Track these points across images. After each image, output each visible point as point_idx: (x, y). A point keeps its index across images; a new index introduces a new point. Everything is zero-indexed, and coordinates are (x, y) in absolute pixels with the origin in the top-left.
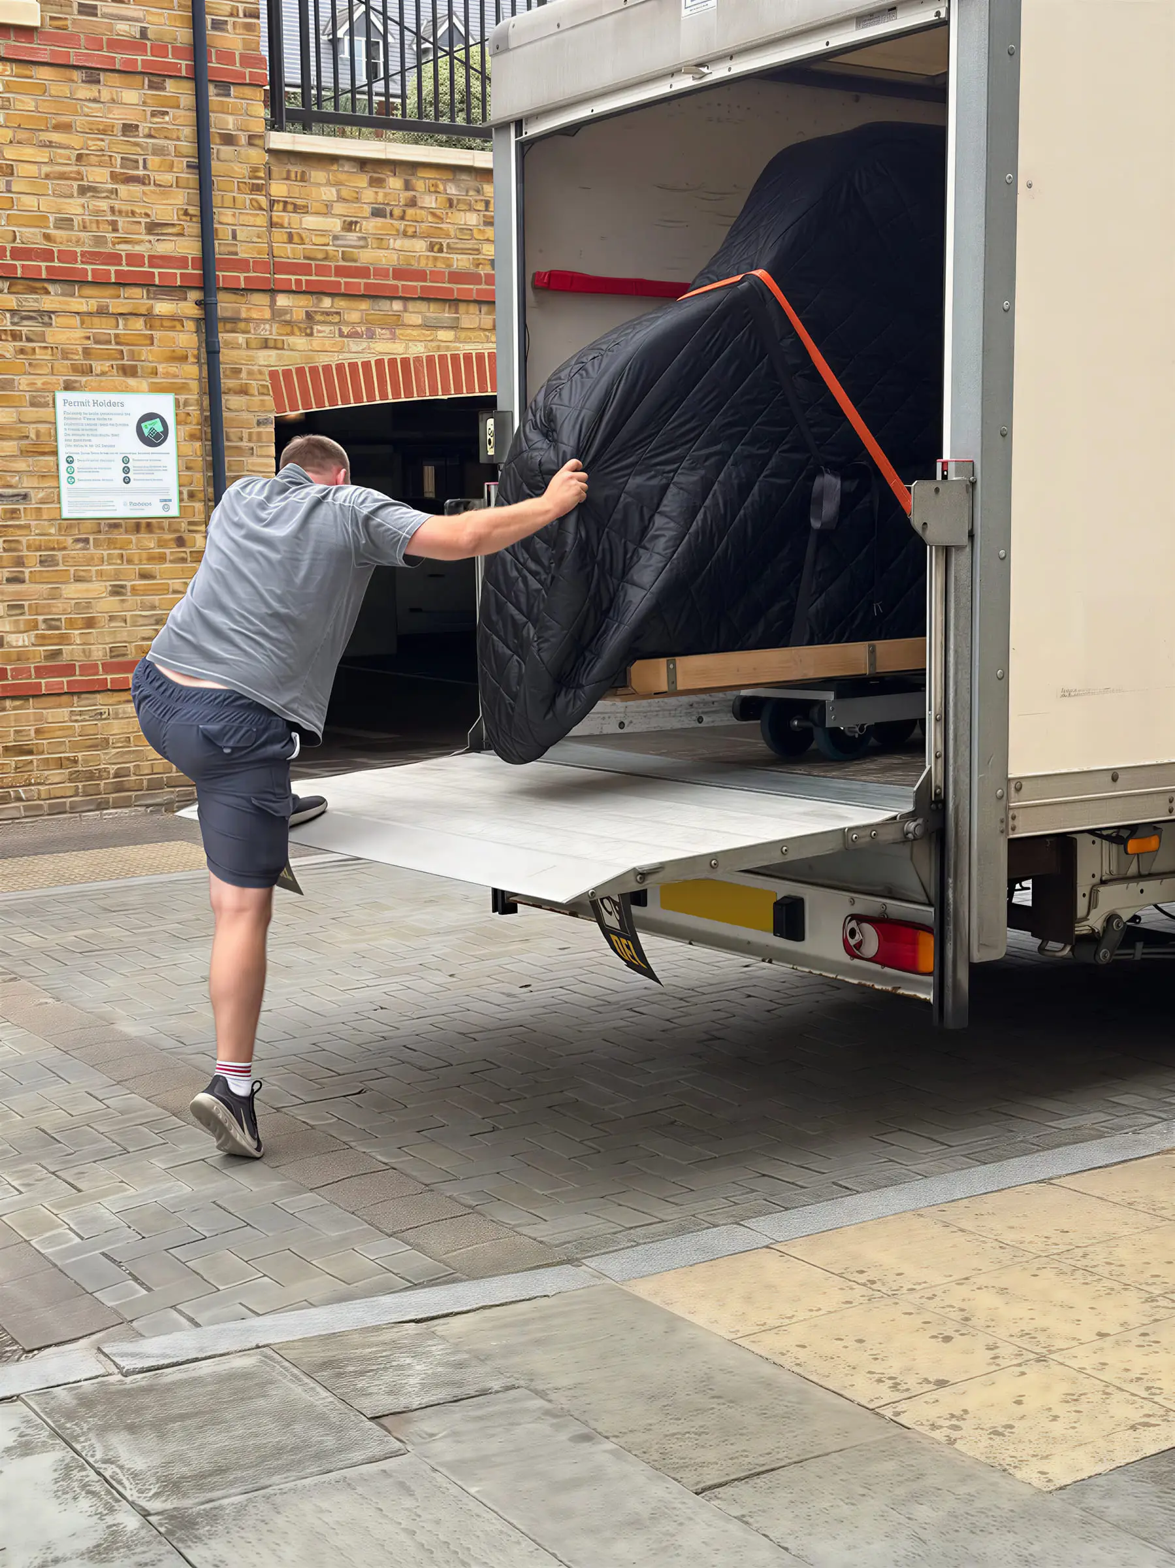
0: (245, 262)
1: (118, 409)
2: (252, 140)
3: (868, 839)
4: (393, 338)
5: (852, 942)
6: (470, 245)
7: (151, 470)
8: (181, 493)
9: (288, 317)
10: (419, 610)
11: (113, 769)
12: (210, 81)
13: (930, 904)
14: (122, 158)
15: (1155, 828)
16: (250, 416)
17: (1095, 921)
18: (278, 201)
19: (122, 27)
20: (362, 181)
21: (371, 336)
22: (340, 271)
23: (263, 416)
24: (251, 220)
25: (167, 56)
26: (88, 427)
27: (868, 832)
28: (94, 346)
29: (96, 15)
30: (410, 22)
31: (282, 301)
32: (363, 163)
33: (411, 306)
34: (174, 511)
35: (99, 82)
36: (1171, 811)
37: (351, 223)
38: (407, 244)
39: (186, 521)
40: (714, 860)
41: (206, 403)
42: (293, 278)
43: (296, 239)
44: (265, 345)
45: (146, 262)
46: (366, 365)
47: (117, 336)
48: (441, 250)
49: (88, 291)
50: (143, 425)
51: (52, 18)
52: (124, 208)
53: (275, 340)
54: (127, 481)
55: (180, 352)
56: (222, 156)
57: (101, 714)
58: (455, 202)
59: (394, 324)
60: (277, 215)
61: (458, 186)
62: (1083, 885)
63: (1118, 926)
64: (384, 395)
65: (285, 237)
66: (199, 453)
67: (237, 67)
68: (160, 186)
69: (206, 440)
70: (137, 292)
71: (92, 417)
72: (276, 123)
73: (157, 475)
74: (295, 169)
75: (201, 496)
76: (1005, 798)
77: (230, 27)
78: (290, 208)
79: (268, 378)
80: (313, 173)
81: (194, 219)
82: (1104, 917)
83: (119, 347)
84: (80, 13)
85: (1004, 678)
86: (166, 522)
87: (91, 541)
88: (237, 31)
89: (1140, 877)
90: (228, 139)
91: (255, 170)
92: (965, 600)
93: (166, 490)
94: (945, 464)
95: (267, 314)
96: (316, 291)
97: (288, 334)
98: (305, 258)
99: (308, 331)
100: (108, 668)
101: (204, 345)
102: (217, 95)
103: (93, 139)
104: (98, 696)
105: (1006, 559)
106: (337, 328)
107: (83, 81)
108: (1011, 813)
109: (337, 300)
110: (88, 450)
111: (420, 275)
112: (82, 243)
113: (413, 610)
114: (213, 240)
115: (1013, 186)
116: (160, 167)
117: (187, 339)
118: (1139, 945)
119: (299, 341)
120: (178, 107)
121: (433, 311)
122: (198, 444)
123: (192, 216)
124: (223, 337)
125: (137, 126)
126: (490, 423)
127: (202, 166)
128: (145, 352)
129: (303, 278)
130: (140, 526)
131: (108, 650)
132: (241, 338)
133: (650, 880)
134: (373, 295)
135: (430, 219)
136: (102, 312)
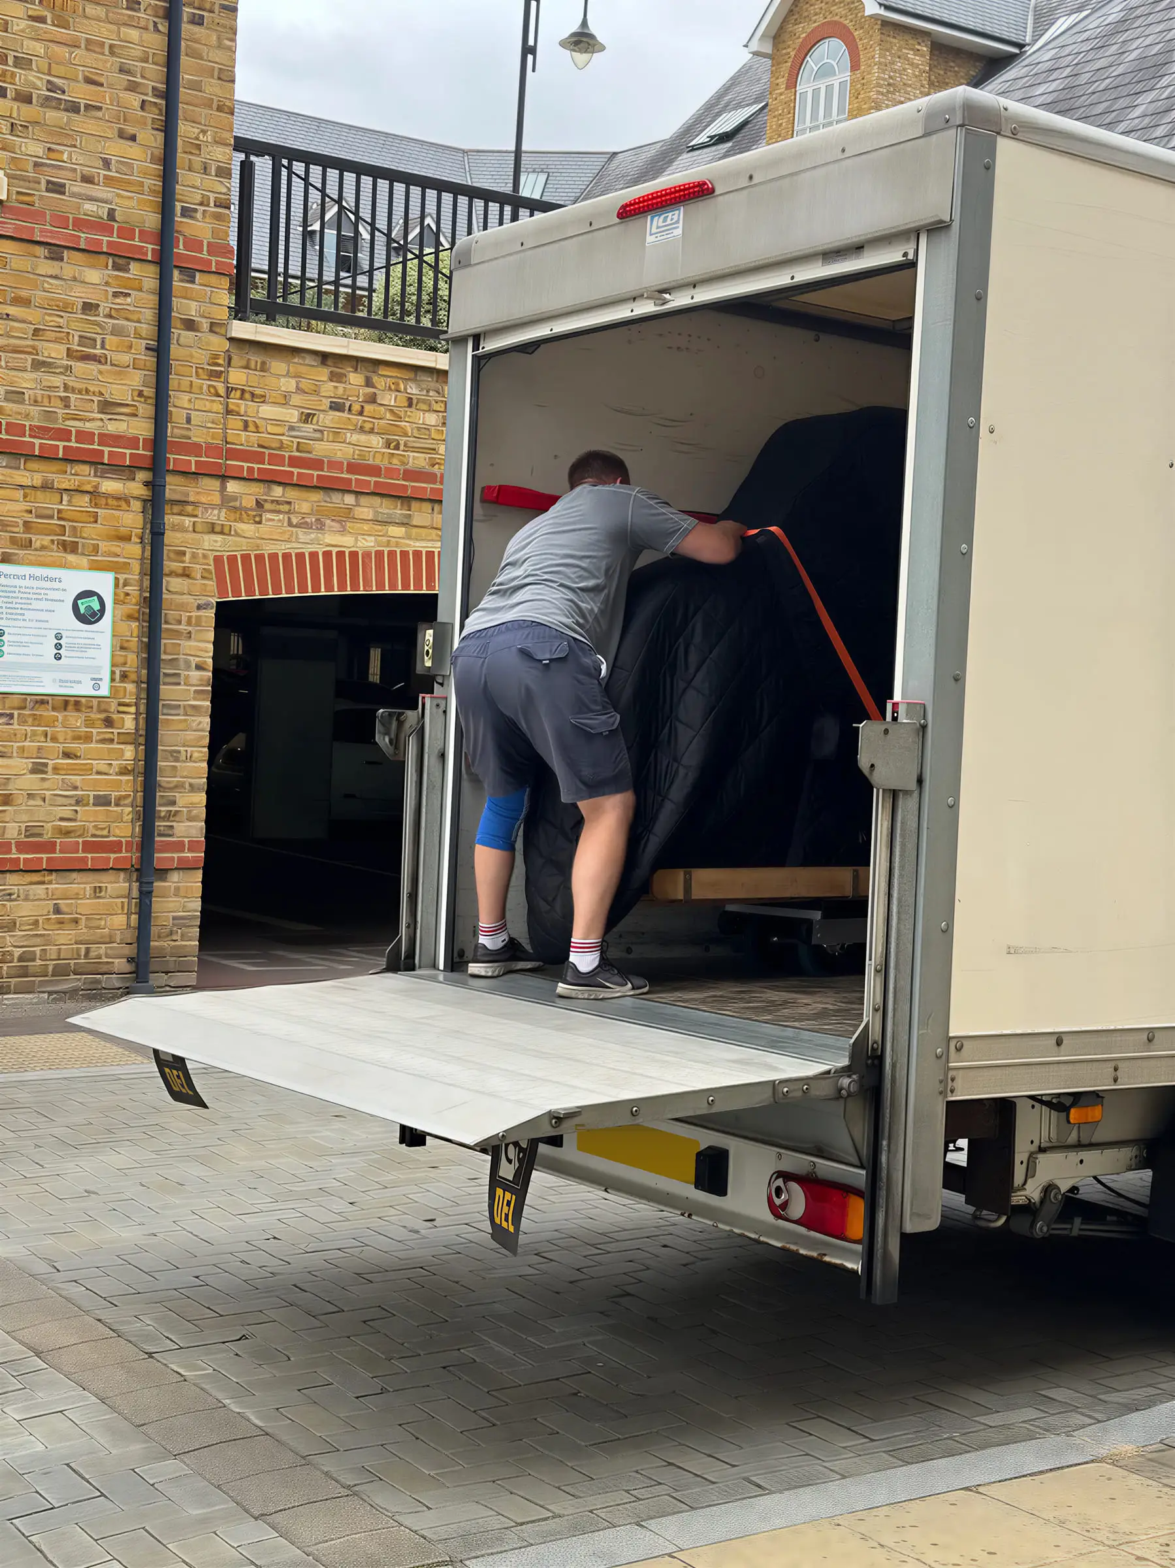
0: (197, 446)
1: (56, 585)
2: (214, 327)
3: (800, 1093)
4: (343, 531)
5: (778, 1202)
6: (428, 444)
7: (84, 648)
8: (113, 673)
9: (237, 504)
10: (353, 796)
11: (18, 952)
12: (177, 267)
13: (862, 1167)
14: (80, 337)
15: (1098, 1096)
16: (190, 599)
17: (1032, 1191)
18: (236, 389)
19: (89, 207)
20: (323, 373)
21: (320, 525)
22: (294, 462)
23: (203, 600)
24: (208, 406)
25: (133, 240)
26: (23, 601)
27: (800, 1084)
28: (35, 520)
29: (63, 193)
30: (382, 224)
31: (232, 487)
32: (325, 357)
33: (364, 500)
34: (104, 691)
35: (62, 259)
36: (1115, 1080)
37: (309, 415)
38: (363, 438)
39: (116, 701)
40: (635, 1107)
41: (147, 583)
42: (246, 465)
43: (251, 427)
44: (212, 529)
45: (96, 440)
46: (313, 555)
47: (59, 511)
48: (397, 447)
49: (32, 465)
50: (79, 602)
51: (18, 193)
52: (77, 385)
53: (222, 525)
54: (58, 657)
55: (123, 531)
56: (182, 340)
57: (10, 895)
58: (415, 402)
59: (345, 517)
60: (233, 402)
61: (419, 386)
62: (1021, 1153)
63: (1055, 1197)
64: (329, 587)
65: (241, 425)
66: (135, 634)
67: (205, 255)
68: (116, 365)
69: (143, 621)
70: (85, 469)
71: (27, 590)
72: (240, 311)
73: (91, 653)
74: (255, 358)
75: (133, 677)
76: (944, 1057)
77: (199, 215)
78: (247, 396)
79: (212, 563)
80: (273, 364)
81: (149, 401)
82: (1040, 1188)
83: (62, 523)
84: (48, 190)
85: (948, 931)
86: (95, 702)
87: (16, 716)
88: (207, 220)
89: (1079, 1146)
90: (190, 325)
91: (216, 357)
92: (911, 846)
93: (99, 668)
94: (895, 705)
95: (216, 498)
96: (269, 480)
97: (235, 521)
98: (260, 446)
99: (257, 519)
100: (22, 847)
101: (149, 526)
102: (182, 281)
103: (50, 315)
104: (8, 875)
105: (954, 807)
106: (286, 516)
107: (46, 258)
108: (951, 1074)
109: (288, 489)
110: (21, 624)
111: (375, 470)
112: (34, 416)
113: (347, 796)
114: (167, 422)
115: (975, 429)
116: (118, 347)
117: (133, 519)
118: (1078, 1221)
119: (247, 528)
120: (141, 290)
121: (386, 508)
122: (134, 625)
123: (147, 398)
124: (170, 519)
125: (98, 305)
126: (430, 633)
127: (161, 349)
128: (90, 530)
129: (256, 466)
130: (69, 703)
131: (23, 829)
132: (188, 522)
133: (566, 1125)
134: (327, 487)
135: (388, 416)
136: (46, 487)
